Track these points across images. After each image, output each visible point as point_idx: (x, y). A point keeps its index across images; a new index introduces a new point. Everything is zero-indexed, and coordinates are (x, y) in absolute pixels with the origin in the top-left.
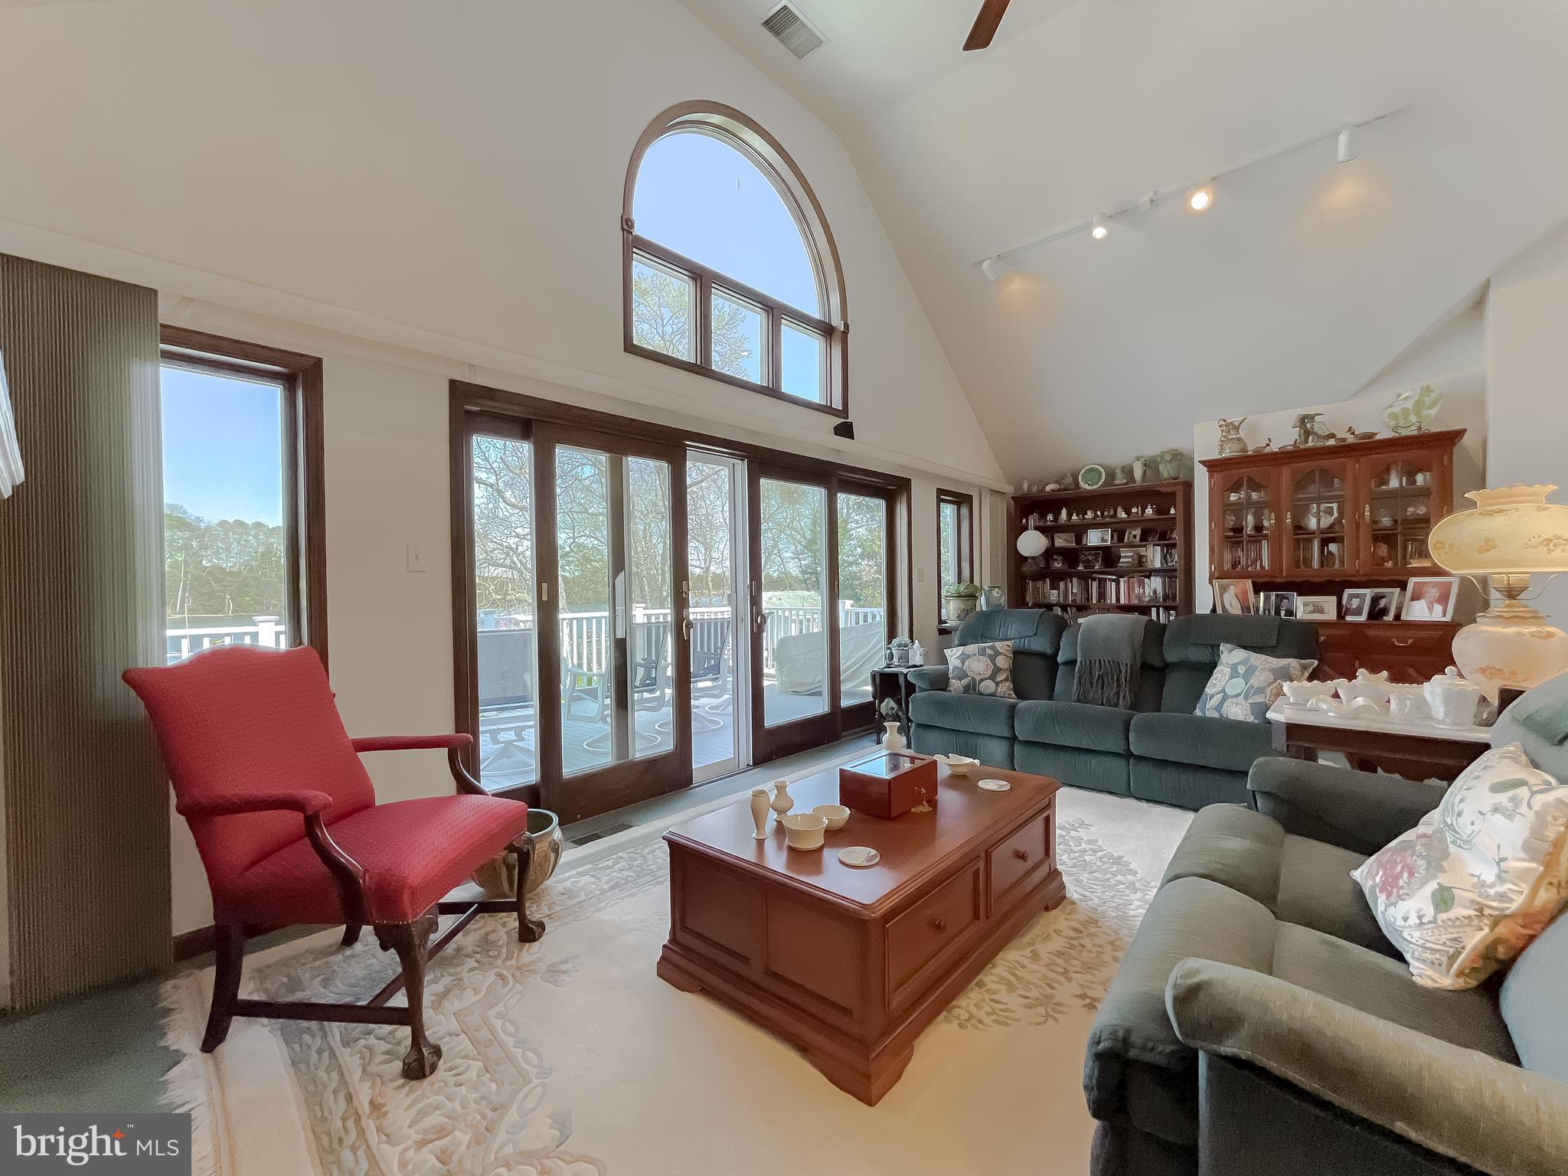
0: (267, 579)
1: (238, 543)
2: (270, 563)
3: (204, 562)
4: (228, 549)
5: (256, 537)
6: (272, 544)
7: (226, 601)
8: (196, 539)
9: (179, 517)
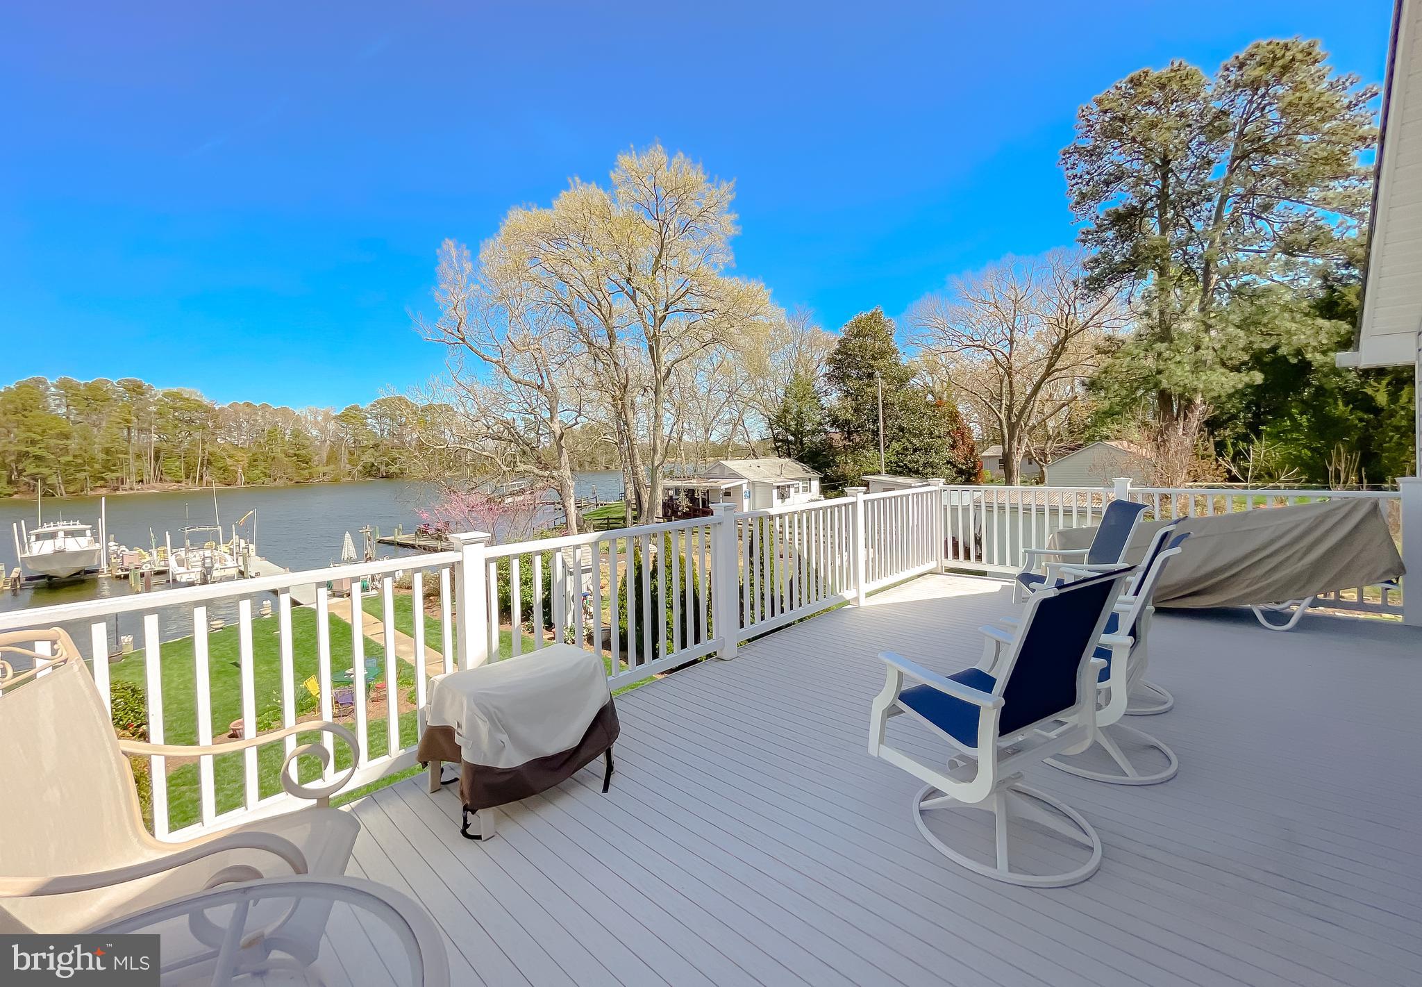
0: (274, 454)
1: (248, 422)
2: (276, 440)
3: (218, 440)
4: (239, 427)
5: (263, 416)
6: (277, 422)
7: (239, 475)
8: (211, 420)
9: (197, 400)
